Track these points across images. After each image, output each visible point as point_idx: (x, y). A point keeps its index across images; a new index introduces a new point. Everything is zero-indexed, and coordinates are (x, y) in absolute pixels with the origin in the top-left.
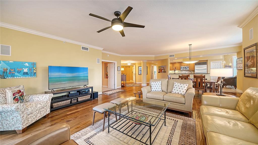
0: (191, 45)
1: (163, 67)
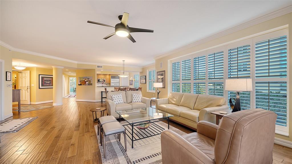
0: (124, 61)
1: (88, 79)
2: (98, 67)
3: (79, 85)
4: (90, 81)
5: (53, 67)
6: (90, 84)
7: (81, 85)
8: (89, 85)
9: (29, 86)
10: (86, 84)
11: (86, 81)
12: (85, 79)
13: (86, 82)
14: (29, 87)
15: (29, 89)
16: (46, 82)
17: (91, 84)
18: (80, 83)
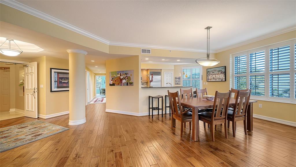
1: (126, 74)
2: (144, 51)
3: (110, 85)
4: (129, 78)
5: (69, 51)
6: (129, 84)
7: (113, 85)
8: (127, 85)
9: (36, 87)
10: (121, 82)
11: (122, 77)
12: (120, 74)
13: (122, 79)
14: (36, 90)
15: (36, 93)
16: (63, 81)
17: (131, 84)
18: (112, 82)
